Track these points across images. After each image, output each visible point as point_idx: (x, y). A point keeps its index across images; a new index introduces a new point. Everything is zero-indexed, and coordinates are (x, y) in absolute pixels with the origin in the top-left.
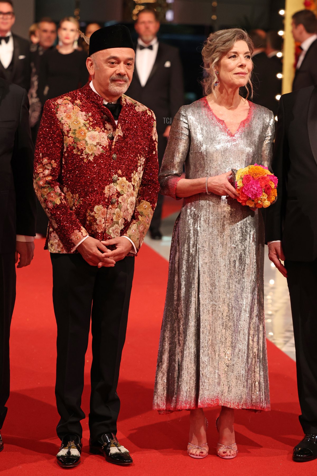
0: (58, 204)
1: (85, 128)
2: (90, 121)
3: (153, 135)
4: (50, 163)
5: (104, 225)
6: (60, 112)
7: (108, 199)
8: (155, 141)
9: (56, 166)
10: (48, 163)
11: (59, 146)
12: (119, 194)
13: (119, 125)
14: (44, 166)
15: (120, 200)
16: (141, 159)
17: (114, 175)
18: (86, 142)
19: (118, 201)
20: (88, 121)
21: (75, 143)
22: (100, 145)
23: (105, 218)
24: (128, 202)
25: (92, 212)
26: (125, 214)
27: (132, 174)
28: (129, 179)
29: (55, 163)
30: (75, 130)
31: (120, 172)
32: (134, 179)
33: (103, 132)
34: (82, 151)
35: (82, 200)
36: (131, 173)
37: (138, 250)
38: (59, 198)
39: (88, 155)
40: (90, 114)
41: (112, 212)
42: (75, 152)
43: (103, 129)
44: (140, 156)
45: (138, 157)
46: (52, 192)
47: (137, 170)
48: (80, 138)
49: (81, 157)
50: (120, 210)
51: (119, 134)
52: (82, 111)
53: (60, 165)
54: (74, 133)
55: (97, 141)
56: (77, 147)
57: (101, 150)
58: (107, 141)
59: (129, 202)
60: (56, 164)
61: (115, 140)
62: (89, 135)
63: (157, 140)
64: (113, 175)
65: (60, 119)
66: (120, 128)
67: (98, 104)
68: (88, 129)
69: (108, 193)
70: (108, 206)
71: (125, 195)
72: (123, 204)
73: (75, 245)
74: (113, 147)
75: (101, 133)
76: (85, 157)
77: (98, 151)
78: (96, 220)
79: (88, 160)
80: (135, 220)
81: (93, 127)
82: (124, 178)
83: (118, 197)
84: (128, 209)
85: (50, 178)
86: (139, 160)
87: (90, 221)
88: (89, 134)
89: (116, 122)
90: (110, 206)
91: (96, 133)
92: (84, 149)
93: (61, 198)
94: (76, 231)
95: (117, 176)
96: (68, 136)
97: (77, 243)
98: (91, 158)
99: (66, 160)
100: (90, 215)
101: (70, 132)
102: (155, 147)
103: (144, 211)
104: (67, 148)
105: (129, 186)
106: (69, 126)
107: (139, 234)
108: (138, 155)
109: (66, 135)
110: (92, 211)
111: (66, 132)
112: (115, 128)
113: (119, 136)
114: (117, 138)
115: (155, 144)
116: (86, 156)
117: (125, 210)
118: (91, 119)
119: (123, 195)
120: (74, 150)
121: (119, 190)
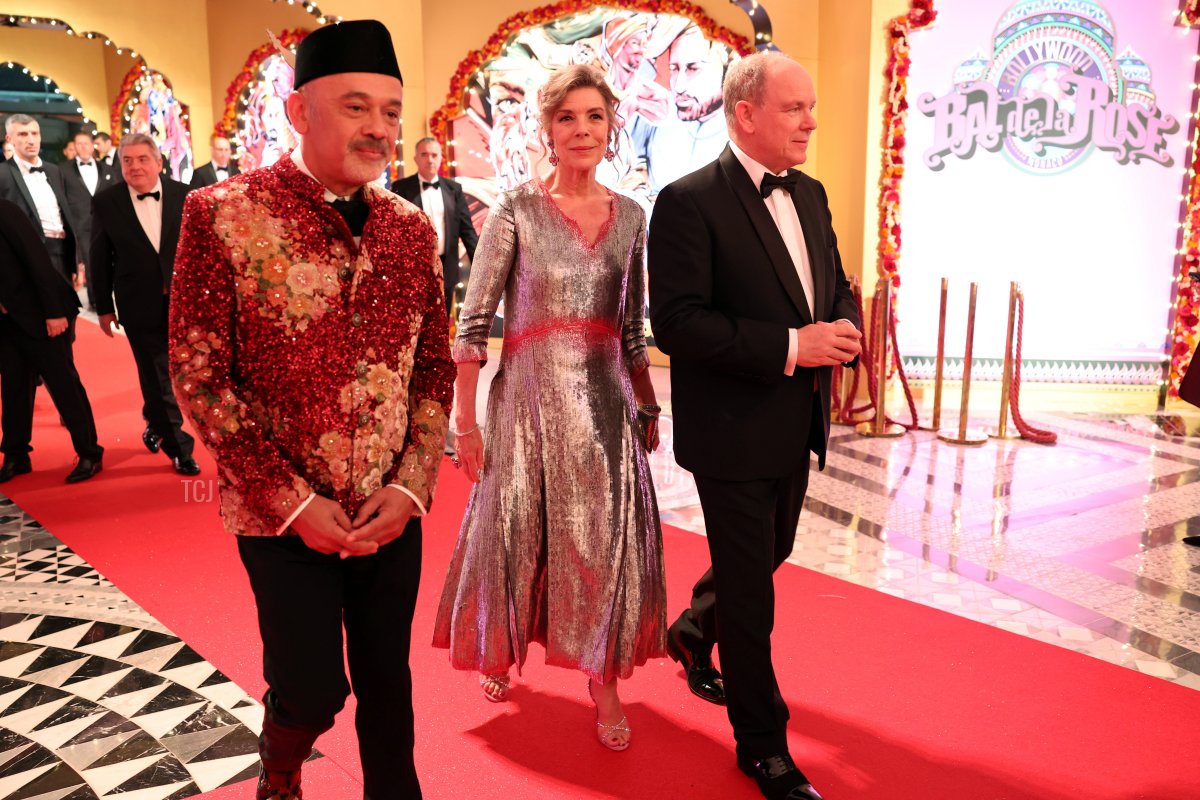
0: (234, 431)
1: (283, 256)
2: (295, 240)
3: (434, 265)
4: (205, 339)
5: (347, 476)
6: (222, 219)
7: (350, 416)
8: (439, 275)
9: (222, 346)
10: (202, 340)
11: (224, 300)
12: (374, 403)
13: (364, 247)
14: (190, 346)
15: (377, 415)
16: (416, 318)
17: (359, 362)
18: (289, 288)
19: (373, 418)
20: (291, 240)
21: (262, 292)
22: (322, 295)
23: (347, 460)
24: (394, 414)
25: (316, 450)
26: (391, 441)
27: (400, 354)
28: (393, 366)
29: (217, 338)
30: (260, 262)
31: (371, 352)
32: (404, 365)
33: (328, 263)
34: (278, 311)
35: (288, 423)
36: (396, 353)
37: (428, 509)
38: (235, 416)
39: (294, 320)
40: (294, 222)
41: (365, 443)
42: (262, 312)
43: (327, 257)
44: (414, 312)
45: (409, 315)
46: (214, 405)
47: (409, 343)
48: (274, 280)
49: (277, 324)
50: (381, 437)
51: (365, 268)
52: (275, 216)
53: (232, 343)
54: (258, 269)
55: (315, 285)
56: (268, 302)
57: (325, 306)
58: (337, 284)
59: (397, 414)
60: (219, 342)
61: (355, 282)
62: (294, 273)
63: (442, 274)
64: (356, 362)
65: (222, 236)
66: (366, 255)
67: (311, 200)
68: (290, 257)
69: (350, 403)
70: (353, 432)
71: (388, 403)
72: (384, 422)
73: (284, 522)
74: (352, 298)
75: (324, 265)
76: (288, 323)
77: (319, 308)
78: (328, 465)
79: (294, 330)
80: (412, 444)
81: (303, 254)
82: (383, 366)
83: (372, 408)
84: (397, 430)
85: (207, 374)
86: (411, 321)
87: (313, 467)
88: (293, 270)
89: (357, 240)
90: (358, 432)
91: (311, 267)
92: (283, 305)
93: (240, 416)
94: (283, 490)
95: (366, 363)
96: (243, 276)
97: (288, 516)
98: (302, 327)
99: (242, 330)
100: (312, 454)
101: (248, 265)
102: (438, 288)
103: (429, 423)
104: (244, 303)
105: (394, 381)
106: (246, 252)
107: (425, 475)
108: (410, 310)
109: (239, 275)
110: (316, 446)
111: (238, 268)
112: (354, 253)
113: (364, 271)
114: (361, 277)
115: (438, 284)
116: (290, 321)
117: (391, 434)
118: (298, 236)
119: (382, 403)
120: (260, 309)
121: (373, 393)
